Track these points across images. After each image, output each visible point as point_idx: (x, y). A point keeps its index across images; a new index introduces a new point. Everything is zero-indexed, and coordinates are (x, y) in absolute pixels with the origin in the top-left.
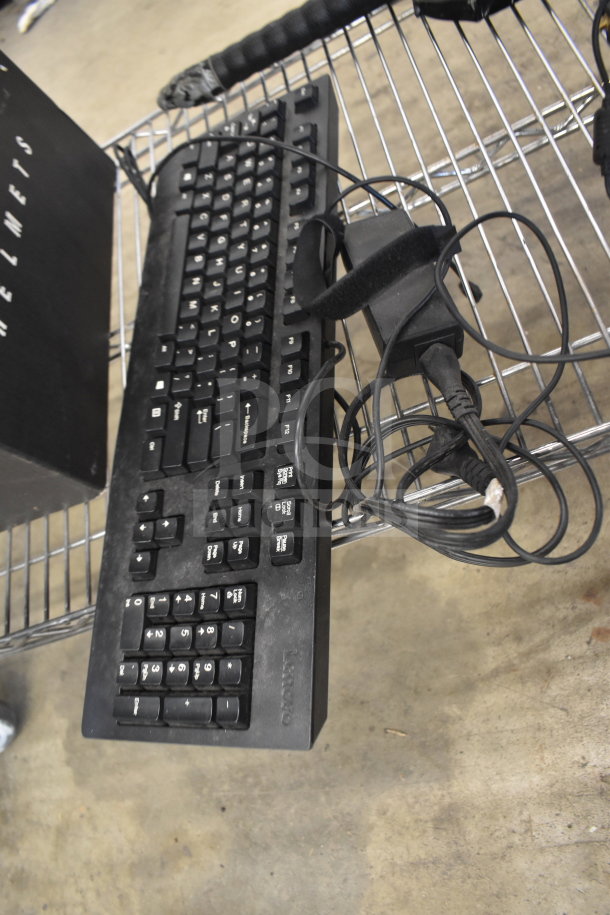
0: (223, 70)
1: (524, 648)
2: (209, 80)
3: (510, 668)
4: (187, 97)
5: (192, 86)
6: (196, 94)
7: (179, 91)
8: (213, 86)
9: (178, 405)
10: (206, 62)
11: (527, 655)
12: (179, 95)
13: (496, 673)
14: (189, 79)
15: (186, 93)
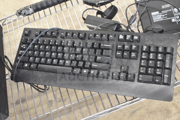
0: (35, 8)
2: (31, 10)
5: (27, 12)
6: (27, 13)
8: (32, 12)
10: (30, 6)
12: (23, 13)
14: (26, 10)
15: (25, 13)
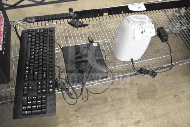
0: (36, 19)
1: (65, 118)
2: (34, 20)
3: (63, 121)
4: (29, 21)
7: (28, 20)
9: (31, 71)
11: (66, 120)
13: (61, 122)
14: (30, 19)
